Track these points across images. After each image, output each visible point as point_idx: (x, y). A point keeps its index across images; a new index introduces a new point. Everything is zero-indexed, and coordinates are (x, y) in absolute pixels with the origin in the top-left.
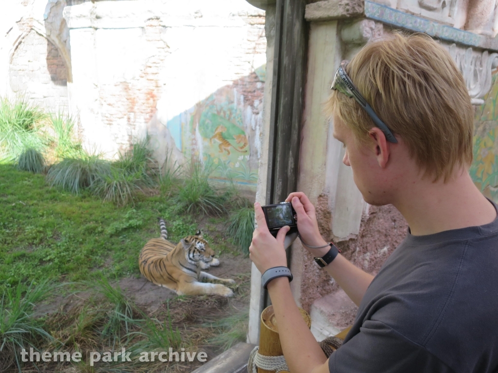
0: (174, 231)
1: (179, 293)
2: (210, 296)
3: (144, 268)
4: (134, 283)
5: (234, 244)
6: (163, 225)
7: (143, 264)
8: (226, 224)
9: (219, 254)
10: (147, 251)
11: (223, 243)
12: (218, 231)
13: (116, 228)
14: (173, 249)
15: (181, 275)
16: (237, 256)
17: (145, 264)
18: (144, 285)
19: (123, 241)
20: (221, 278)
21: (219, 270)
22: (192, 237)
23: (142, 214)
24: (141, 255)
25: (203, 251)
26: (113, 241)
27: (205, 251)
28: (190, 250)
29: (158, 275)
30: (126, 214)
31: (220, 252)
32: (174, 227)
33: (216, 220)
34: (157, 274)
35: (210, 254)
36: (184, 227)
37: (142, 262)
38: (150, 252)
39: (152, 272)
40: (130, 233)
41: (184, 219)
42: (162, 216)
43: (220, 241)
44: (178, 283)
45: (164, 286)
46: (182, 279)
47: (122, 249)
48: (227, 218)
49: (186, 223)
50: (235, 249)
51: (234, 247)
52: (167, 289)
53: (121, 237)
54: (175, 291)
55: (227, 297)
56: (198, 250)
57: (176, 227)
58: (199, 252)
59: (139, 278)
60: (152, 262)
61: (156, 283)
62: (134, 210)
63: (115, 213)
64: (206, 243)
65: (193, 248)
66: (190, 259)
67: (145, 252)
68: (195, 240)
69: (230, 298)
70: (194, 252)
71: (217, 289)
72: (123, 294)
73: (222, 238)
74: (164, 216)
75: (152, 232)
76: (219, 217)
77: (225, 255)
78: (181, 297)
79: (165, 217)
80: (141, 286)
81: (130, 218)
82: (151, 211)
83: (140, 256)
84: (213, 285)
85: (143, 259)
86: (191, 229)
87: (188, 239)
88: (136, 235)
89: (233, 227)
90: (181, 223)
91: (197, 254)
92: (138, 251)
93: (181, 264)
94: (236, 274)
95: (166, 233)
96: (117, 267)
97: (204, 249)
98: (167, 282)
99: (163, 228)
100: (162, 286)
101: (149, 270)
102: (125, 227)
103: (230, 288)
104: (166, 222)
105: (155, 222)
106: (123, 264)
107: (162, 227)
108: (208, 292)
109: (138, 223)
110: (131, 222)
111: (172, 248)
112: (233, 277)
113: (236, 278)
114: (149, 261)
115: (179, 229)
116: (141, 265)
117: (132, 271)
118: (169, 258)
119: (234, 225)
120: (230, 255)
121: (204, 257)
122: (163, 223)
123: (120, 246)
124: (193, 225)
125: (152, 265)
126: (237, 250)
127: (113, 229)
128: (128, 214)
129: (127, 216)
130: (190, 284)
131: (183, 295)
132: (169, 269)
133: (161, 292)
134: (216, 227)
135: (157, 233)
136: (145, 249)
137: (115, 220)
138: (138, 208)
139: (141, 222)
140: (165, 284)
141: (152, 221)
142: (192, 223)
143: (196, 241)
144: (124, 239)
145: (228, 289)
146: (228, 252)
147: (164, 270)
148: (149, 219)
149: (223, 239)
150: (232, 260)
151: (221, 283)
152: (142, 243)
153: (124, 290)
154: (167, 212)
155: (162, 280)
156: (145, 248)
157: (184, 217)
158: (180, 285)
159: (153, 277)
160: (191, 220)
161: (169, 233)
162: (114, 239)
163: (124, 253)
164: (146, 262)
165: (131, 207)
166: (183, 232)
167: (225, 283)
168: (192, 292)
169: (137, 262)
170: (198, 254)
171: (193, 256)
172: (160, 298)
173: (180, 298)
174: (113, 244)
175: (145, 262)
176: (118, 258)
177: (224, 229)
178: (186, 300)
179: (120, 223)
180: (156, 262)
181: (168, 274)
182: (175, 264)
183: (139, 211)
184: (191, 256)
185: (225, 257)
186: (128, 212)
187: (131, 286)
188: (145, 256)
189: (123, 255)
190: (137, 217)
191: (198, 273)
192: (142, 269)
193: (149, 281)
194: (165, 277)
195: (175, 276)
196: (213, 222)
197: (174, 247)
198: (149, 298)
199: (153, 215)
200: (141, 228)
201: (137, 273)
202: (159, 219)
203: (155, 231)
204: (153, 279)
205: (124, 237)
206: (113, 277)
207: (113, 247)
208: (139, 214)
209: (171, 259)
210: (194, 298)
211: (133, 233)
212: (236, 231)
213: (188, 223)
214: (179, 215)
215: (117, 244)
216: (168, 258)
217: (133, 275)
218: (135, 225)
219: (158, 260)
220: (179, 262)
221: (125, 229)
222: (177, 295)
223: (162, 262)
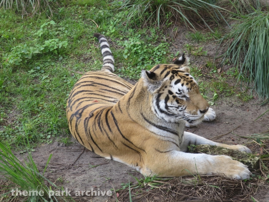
0: (126, 57)
1: (145, 171)
2: (205, 177)
3: (76, 126)
4: (60, 154)
5: (241, 78)
6: (105, 46)
7: (75, 119)
8: (222, 43)
9: (214, 98)
10: (80, 95)
11: (220, 77)
12: (208, 56)
13: (23, 54)
14: (130, 92)
15: (147, 138)
16: (248, 101)
17: (78, 118)
18: (79, 158)
19: (36, 77)
20: (222, 142)
21: (217, 129)
22: (166, 69)
23: (67, 29)
24: (70, 101)
25: (184, 99)
26: (19, 78)
27: (188, 99)
28: (159, 95)
29: (104, 138)
30: (38, 29)
31: (215, 94)
32: (126, 51)
33: (204, 35)
34: (101, 137)
35: (197, 108)
36: (145, 50)
37: (73, 115)
38: (85, 96)
39: (92, 133)
40: (47, 64)
41: (143, 36)
42: (103, 30)
43: (212, 75)
44: (143, 154)
45: (116, 159)
46: (149, 147)
47: (36, 91)
48: (224, 32)
49: (147, 42)
50: (243, 90)
51: (241, 86)
52: (122, 165)
53: (32, 71)
54: (137, 169)
55: (239, 180)
56: (174, 97)
57: (130, 50)
58: (177, 101)
59: (68, 145)
60: (92, 116)
61: (101, 155)
62: (52, 22)
63: (20, 29)
64: (193, 85)
65: (166, 92)
66: (162, 111)
67: (77, 97)
68: (171, 74)
69: (247, 182)
70: (167, 99)
71: (218, 164)
72: (40, 174)
73: (218, 68)
74: (106, 31)
75: (86, 60)
76: (208, 30)
77: (226, 101)
78: (149, 179)
79: (108, 33)
80: (73, 159)
81: (45, 37)
82: (82, 24)
83: (67, 104)
84: (210, 158)
85: (74, 110)
86: (158, 53)
87: (158, 72)
88: (58, 67)
89: (236, 48)
90: (138, 43)
91: (172, 104)
92: (64, 96)
93: (145, 119)
94: (248, 135)
95: (112, 63)
96: (29, 125)
97: (188, 96)
98: (121, 153)
99: (107, 53)
100: (112, 159)
101: (86, 130)
102: (37, 52)
103: (243, 162)
104: (110, 42)
105: (92, 43)
106: (39, 119)
107: (104, 50)
108: (201, 170)
109: (60, 45)
110: (47, 42)
111: (126, 89)
112: (244, 140)
113: (249, 142)
114: (86, 114)
115: (136, 53)
116: (71, 120)
117: (55, 132)
118: (123, 107)
119: (238, 43)
120: (233, 100)
121: (186, 111)
122: (106, 43)
123: (31, 86)
124: (161, 45)
125: (92, 120)
126: (247, 90)
127: (17, 56)
128: (41, 30)
129: (40, 32)
130: (167, 155)
131: (152, 175)
132: (125, 128)
133: (110, 170)
134: (205, 48)
135: (96, 62)
136: (75, 92)
137: (19, 41)
138: (59, 18)
139: (65, 43)
140: (116, 155)
141: (84, 40)
142: (158, 42)
143: (171, 79)
144: (37, 74)
145: (241, 165)
146: (232, 95)
147: (115, 129)
148: (80, 38)
149: (219, 70)
150: (237, 110)
151: (226, 154)
152: (69, 81)
153: (43, 167)
154: (112, 23)
155: (112, 148)
156: (76, 89)
157: (144, 32)
158: (145, 157)
159: (95, 143)
160: (157, 37)
161: (118, 61)
162: (19, 75)
163: (39, 99)
164: (81, 115)
165: (47, 18)
166: (143, 60)
167: (232, 153)
168: (170, 170)
169: (64, 114)
170: (175, 104)
171: (167, 107)
172: (111, 181)
173: (147, 182)
174: (19, 84)
175: (78, 116)
176: (29, 109)
177: (220, 51)
178: (160, 185)
179: (28, 46)
180: (99, 115)
181: (124, 137)
182: (134, 119)
183: (61, 24)
184: (162, 105)
185: (225, 105)
186: (42, 26)
187: (56, 160)
188: (77, 103)
189: (38, 103)
190: (58, 35)
191: (180, 135)
192: (74, 128)
193: (88, 151)
194: (117, 143)
195: (135, 140)
196: (198, 40)
197: (130, 88)
198: (89, 182)
199: (87, 30)
200: (66, 54)
201: (64, 136)
202: (97, 36)
203: (91, 58)
204: (94, 146)
205: (37, 71)
206: (21, 143)
207: (19, 89)
208: (61, 29)
209: (127, 108)
210: (175, 182)
211: (53, 64)
212: (243, 55)
213: (151, 42)
214: (133, 28)
215: (26, 83)
216: (121, 107)
217: (57, 139)
218: (56, 48)
219: (102, 111)
220: (142, 114)
221: (38, 57)
222: (143, 176)
223: (110, 114)
